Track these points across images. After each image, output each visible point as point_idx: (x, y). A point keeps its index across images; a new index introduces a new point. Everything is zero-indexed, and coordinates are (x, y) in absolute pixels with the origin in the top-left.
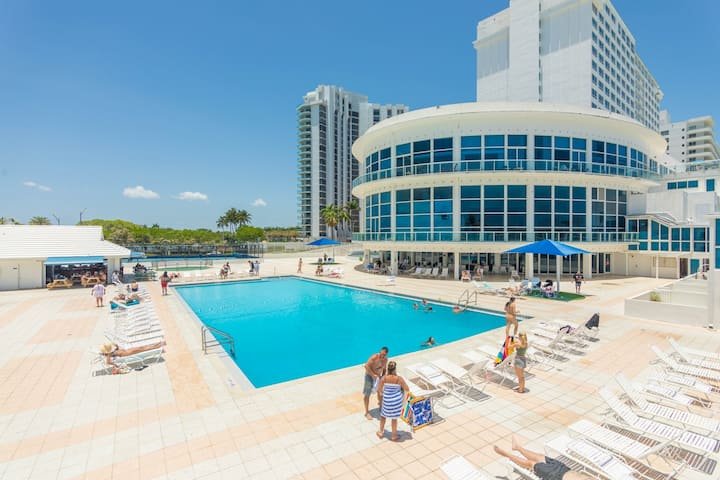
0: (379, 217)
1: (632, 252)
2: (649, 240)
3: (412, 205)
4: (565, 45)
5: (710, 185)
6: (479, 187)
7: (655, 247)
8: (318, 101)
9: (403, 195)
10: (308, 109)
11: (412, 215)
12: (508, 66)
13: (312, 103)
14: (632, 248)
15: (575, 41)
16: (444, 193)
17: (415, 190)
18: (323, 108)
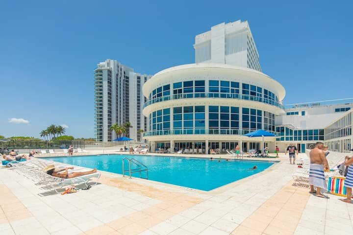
0: (162, 123)
1: (278, 142)
2: (285, 136)
3: (183, 115)
4: (236, 52)
5: (303, 113)
6: (218, 107)
7: (287, 139)
8: (106, 67)
9: (177, 110)
10: (101, 71)
11: (183, 121)
12: (210, 59)
13: (103, 68)
14: (278, 140)
15: (240, 50)
16: (200, 109)
17: (184, 107)
18: (110, 72)
